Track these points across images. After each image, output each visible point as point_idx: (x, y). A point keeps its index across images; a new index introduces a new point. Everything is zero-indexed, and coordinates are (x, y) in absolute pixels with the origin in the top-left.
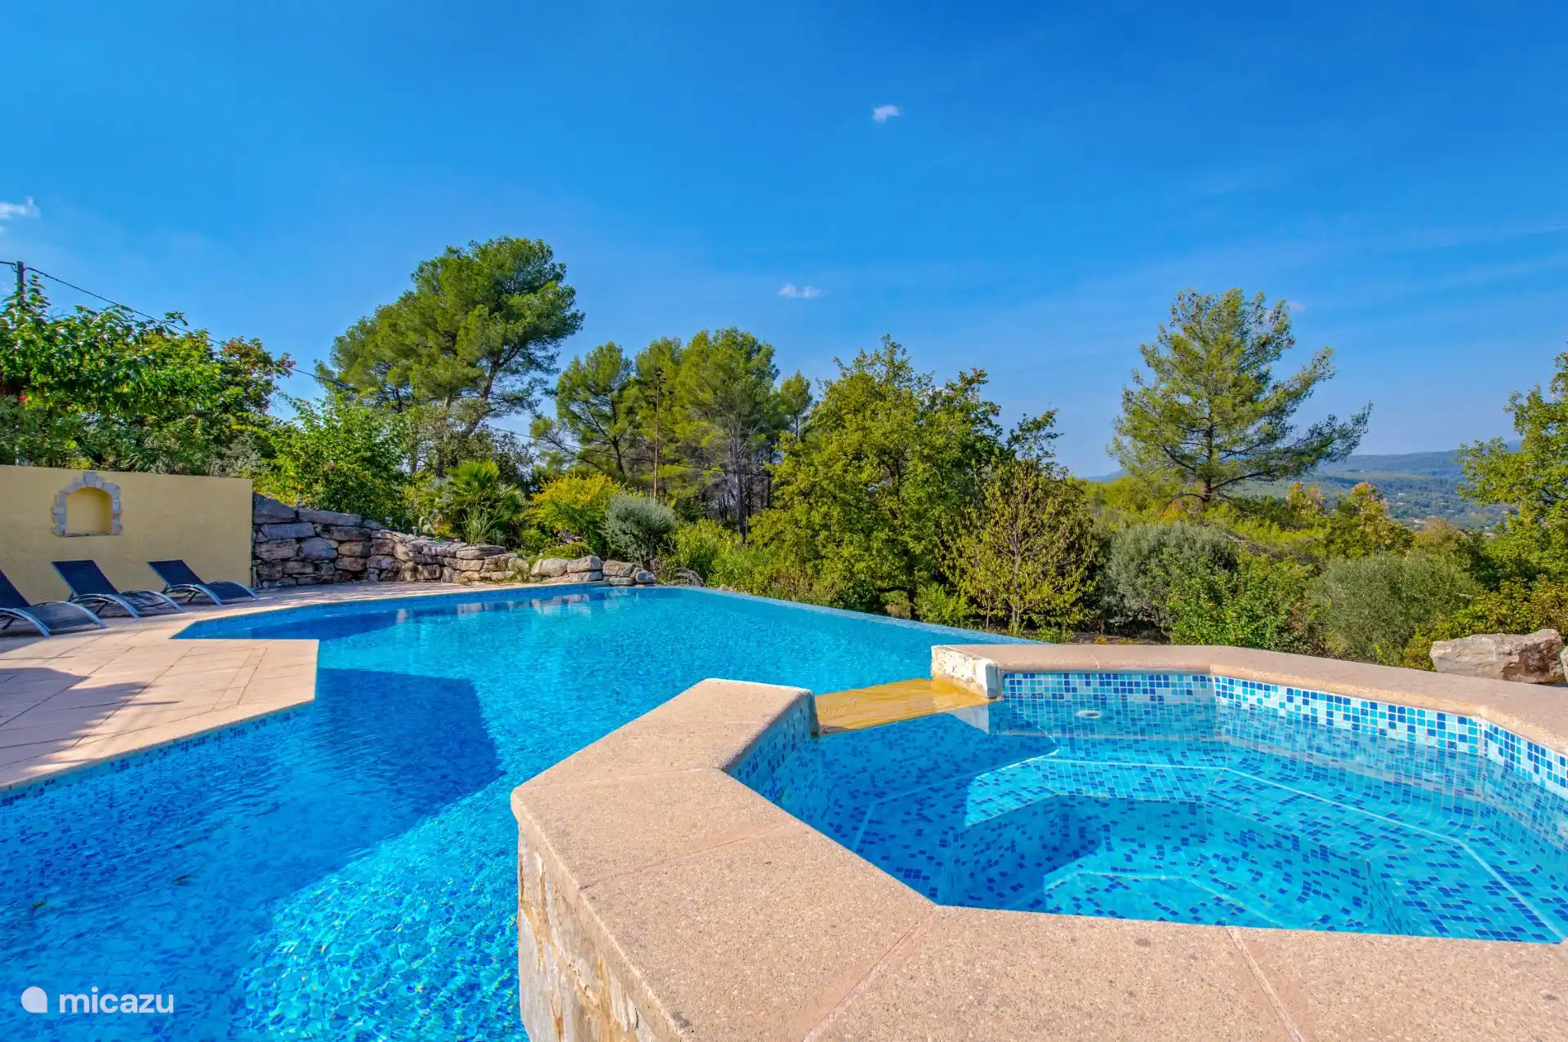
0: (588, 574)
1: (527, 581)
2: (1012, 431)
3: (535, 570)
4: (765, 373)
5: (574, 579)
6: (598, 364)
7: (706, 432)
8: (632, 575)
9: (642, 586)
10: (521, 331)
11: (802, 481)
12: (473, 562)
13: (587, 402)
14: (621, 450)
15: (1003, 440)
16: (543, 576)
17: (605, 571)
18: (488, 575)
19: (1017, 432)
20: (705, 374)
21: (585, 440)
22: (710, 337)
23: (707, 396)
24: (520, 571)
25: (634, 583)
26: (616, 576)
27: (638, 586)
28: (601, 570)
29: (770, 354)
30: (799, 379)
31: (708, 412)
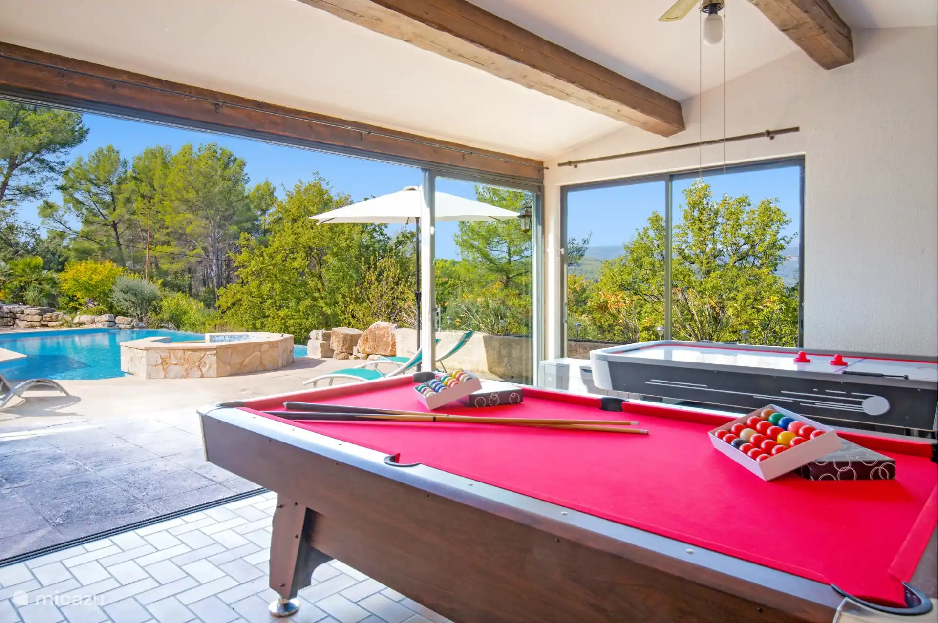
0: (107, 323)
1: (70, 326)
2: (398, 238)
3: (76, 320)
4: (237, 180)
5: (99, 326)
6: (99, 161)
7: (190, 222)
8: (132, 324)
9: (137, 329)
10: (37, 142)
11: (254, 266)
12: (35, 317)
13: (89, 192)
14: (120, 230)
15: (392, 243)
16: (81, 324)
17: (117, 321)
18: (46, 323)
19: (401, 238)
20: (190, 178)
21: (87, 222)
22: (195, 150)
23: (191, 195)
24: (67, 322)
25: (133, 327)
26: (123, 324)
27: (135, 329)
28: (114, 321)
29: (242, 165)
30: (267, 184)
31: (192, 207)
